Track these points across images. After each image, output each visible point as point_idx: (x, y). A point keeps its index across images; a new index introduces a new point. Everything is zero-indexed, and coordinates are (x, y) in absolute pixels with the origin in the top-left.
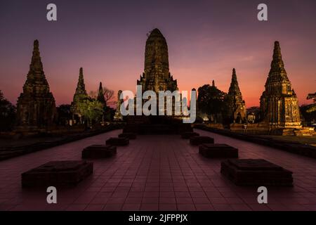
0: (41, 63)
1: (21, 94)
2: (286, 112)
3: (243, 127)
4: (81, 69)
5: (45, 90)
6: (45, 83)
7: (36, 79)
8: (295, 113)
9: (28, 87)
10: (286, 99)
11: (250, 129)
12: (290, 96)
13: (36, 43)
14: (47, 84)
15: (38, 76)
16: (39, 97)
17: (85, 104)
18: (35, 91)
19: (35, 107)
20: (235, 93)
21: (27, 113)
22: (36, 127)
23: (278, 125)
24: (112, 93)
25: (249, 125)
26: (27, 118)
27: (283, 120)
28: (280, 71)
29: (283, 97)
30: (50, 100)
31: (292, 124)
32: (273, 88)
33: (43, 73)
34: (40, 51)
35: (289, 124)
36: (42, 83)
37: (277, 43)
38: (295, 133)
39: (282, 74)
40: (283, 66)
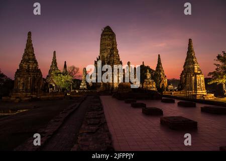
0: (33, 48)
1: (18, 70)
2: (198, 84)
3: (171, 94)
4: (55, 52)
5: (35, 67)
6: (36, 62)
7: (29, 59)
8: (203, 84)
9: (24, 65)
10: (197, 76)
11: (176, 95)
12: (199, 74)
13: (30, 34)
14: (37, 63)
15: (31, 57)
16: (32, 72)
17: (59, 77)
18: (29, 68)
19: (29, 80)
20: (160, 71)
21: (23, 84)
22: (30, 94)
23: (192, 92)
24: (78, 69)
25: (175, 92)
26: (23, 87)
27: (196, 89)
28: (193, 57)
29: (195, 74)
30: (40, 74)
31: (201, 91)
32: (189, 69)
33: (34, 55)
34: (32, 39)
35: (199, 92)
36: (33, 62)
37: (190, 40)
38: (204, 98)
39: (194, 60)
40: (194, 54)
